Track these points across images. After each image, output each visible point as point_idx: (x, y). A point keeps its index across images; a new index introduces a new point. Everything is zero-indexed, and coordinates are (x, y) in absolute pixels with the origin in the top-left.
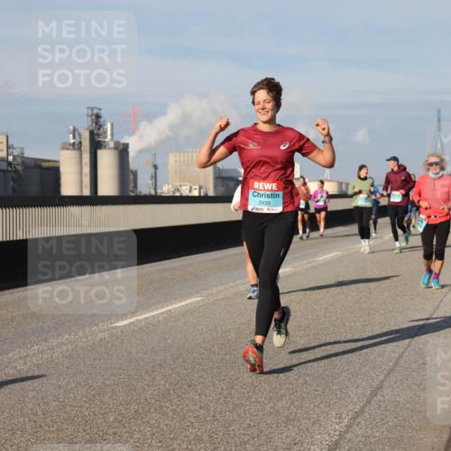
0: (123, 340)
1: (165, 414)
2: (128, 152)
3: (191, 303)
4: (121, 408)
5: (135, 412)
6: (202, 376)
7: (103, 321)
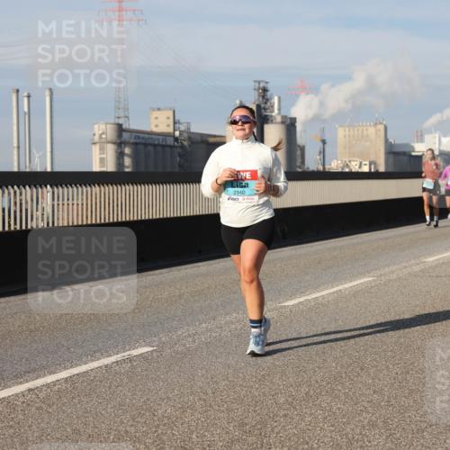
0: (292, 320)
1: (337, 397)
2: (295, 127)
3: (362, 284)
4: (291, 389)
5: (306, 394)
6: (375, 360)
7: (271, 300)
